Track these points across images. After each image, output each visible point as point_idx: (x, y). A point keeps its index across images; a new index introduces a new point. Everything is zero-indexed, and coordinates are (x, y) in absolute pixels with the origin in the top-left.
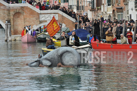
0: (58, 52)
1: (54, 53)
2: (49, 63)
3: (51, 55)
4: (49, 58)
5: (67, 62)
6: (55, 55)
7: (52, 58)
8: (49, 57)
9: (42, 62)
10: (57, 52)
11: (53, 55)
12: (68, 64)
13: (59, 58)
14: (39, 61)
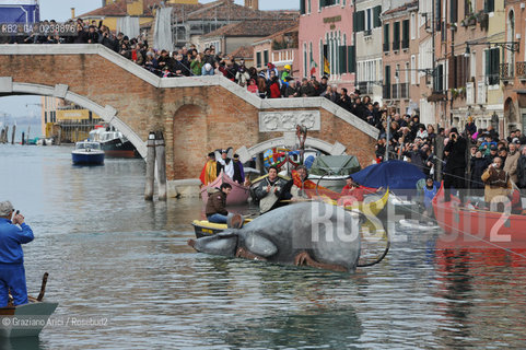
0: (304, 216)
1: (290, 219)
2: (268, 249)
3: (280, 225)
4: (271, 233)
5: (330, 253)
6: (290, 224)
7: (280, 234)
8: (272, 229)
9: (248, 240)
10: (301, 217)
11: (285, 225)
12: (332, 259)
13: (301, 235)
14: (237, 236)
